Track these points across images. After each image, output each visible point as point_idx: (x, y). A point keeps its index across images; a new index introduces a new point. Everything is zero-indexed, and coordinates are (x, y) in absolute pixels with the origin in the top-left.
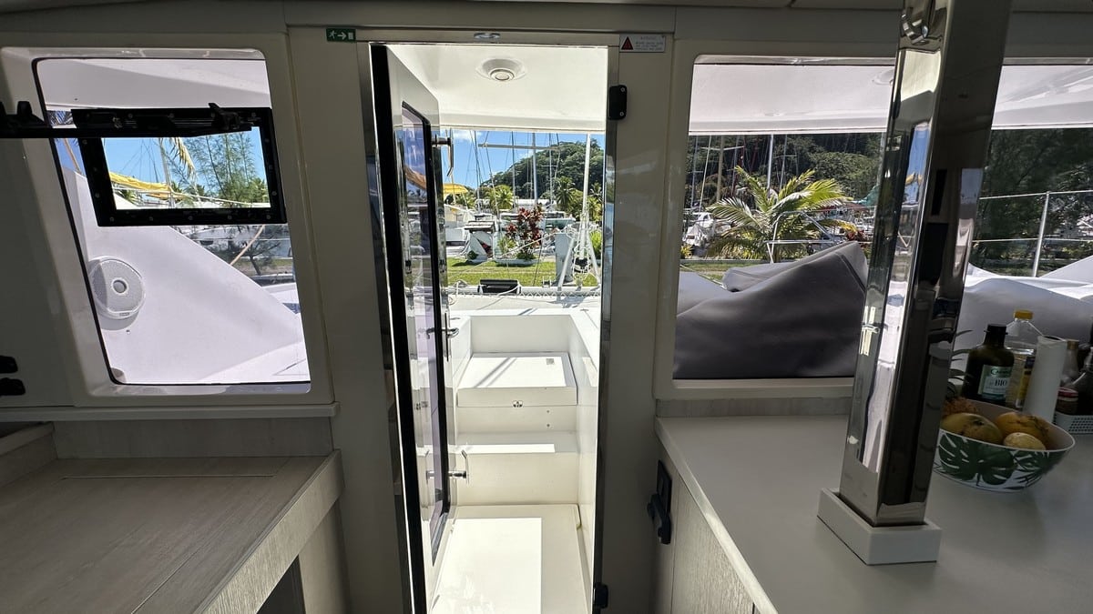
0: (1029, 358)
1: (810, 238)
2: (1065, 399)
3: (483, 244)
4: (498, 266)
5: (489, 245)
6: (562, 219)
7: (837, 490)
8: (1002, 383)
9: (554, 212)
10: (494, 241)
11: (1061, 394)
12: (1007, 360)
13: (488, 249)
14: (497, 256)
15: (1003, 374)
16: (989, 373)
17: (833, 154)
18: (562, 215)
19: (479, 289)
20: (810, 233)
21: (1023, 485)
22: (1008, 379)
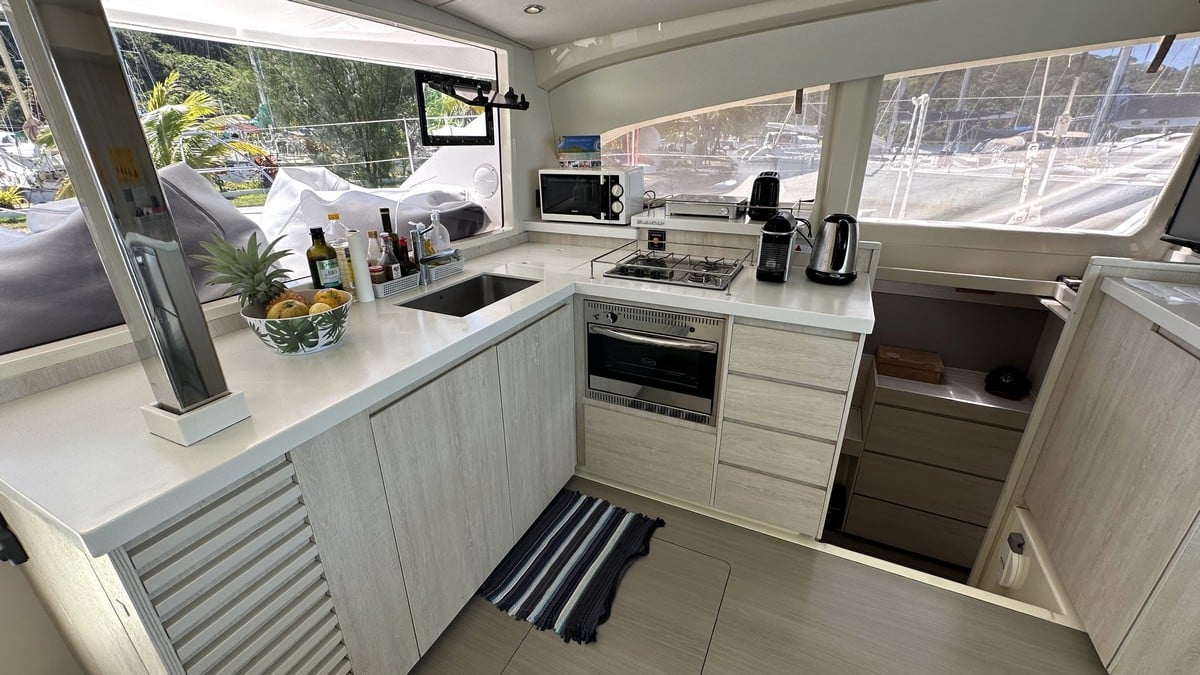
0: (347, 250)
1: (214, 165)
2: (377, 274)
7: (156, 403)
8: (333, 272)
11: (371, 271)
12: (332, 254)
15: (332, 265)
16: (323, 267)
17: (191, 58)
20: (214, 159)
21: (331, 339)
22: (337, 269)
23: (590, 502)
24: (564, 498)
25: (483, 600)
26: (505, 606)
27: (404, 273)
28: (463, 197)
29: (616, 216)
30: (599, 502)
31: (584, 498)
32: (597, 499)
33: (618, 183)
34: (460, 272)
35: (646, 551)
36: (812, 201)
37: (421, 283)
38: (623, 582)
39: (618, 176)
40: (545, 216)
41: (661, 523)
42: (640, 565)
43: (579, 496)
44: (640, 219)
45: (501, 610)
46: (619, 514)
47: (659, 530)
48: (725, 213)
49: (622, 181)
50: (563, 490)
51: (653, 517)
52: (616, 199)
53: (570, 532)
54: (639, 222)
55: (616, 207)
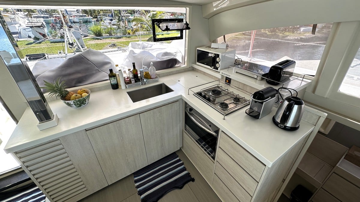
2: (127, 82)
3: (40, 33)
4: (51, 43)
5: (44, 33)
6: (86, 17)
8: (114, 81)
9: (81, 14)
10: (46, 31)
11: (125, 81)
12: (115, 76)
13: (44, 36)
14: (50, 38)
16: (111, 79)
18: (85, 16)
19: (26, 59)
23: (179, 160)
24: (173, 155)
25: (133, 176)
26: (136, 182)
27: (136, 82)
28: (175, 54)
29: (217, 69)
30: (181, 162)
31: (178, 158)
32: (181, 161)
33: (219, 57)
34: (157, 81)
35: (181, 188)
36: (314, 76)
37: (142, 84)
38: (168, 194)
39: (219, 55)
40: (198, 63)
41: (193, 180)
42: (177, 191)
43: (178, 157)
44: (223, 72)
45: (135, 182)
46: (184, 169)
47: (191, 182)
48: (256, 77)
49: (220, 57)
50: (175, 153)
51: (192, 177)
52: (218, 63)
53: (166, 168)
54: (222, 73)
55: (217, 65)
